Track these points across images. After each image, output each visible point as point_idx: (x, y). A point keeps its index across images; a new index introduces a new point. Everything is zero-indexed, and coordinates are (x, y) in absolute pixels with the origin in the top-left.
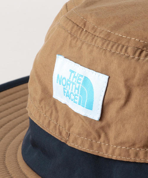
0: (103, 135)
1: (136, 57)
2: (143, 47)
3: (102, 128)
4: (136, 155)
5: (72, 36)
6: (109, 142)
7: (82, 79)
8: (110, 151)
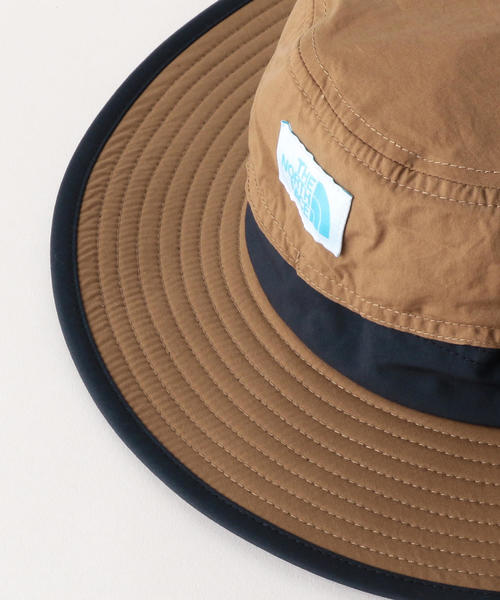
0: (346, 276)
1: (393, 181)
2: (406, 163)
3: (345, 267)
4: (394, 318)
5: (304, 97)
6: (354, 289)
7: (315, 184)
8: (356, 303)
